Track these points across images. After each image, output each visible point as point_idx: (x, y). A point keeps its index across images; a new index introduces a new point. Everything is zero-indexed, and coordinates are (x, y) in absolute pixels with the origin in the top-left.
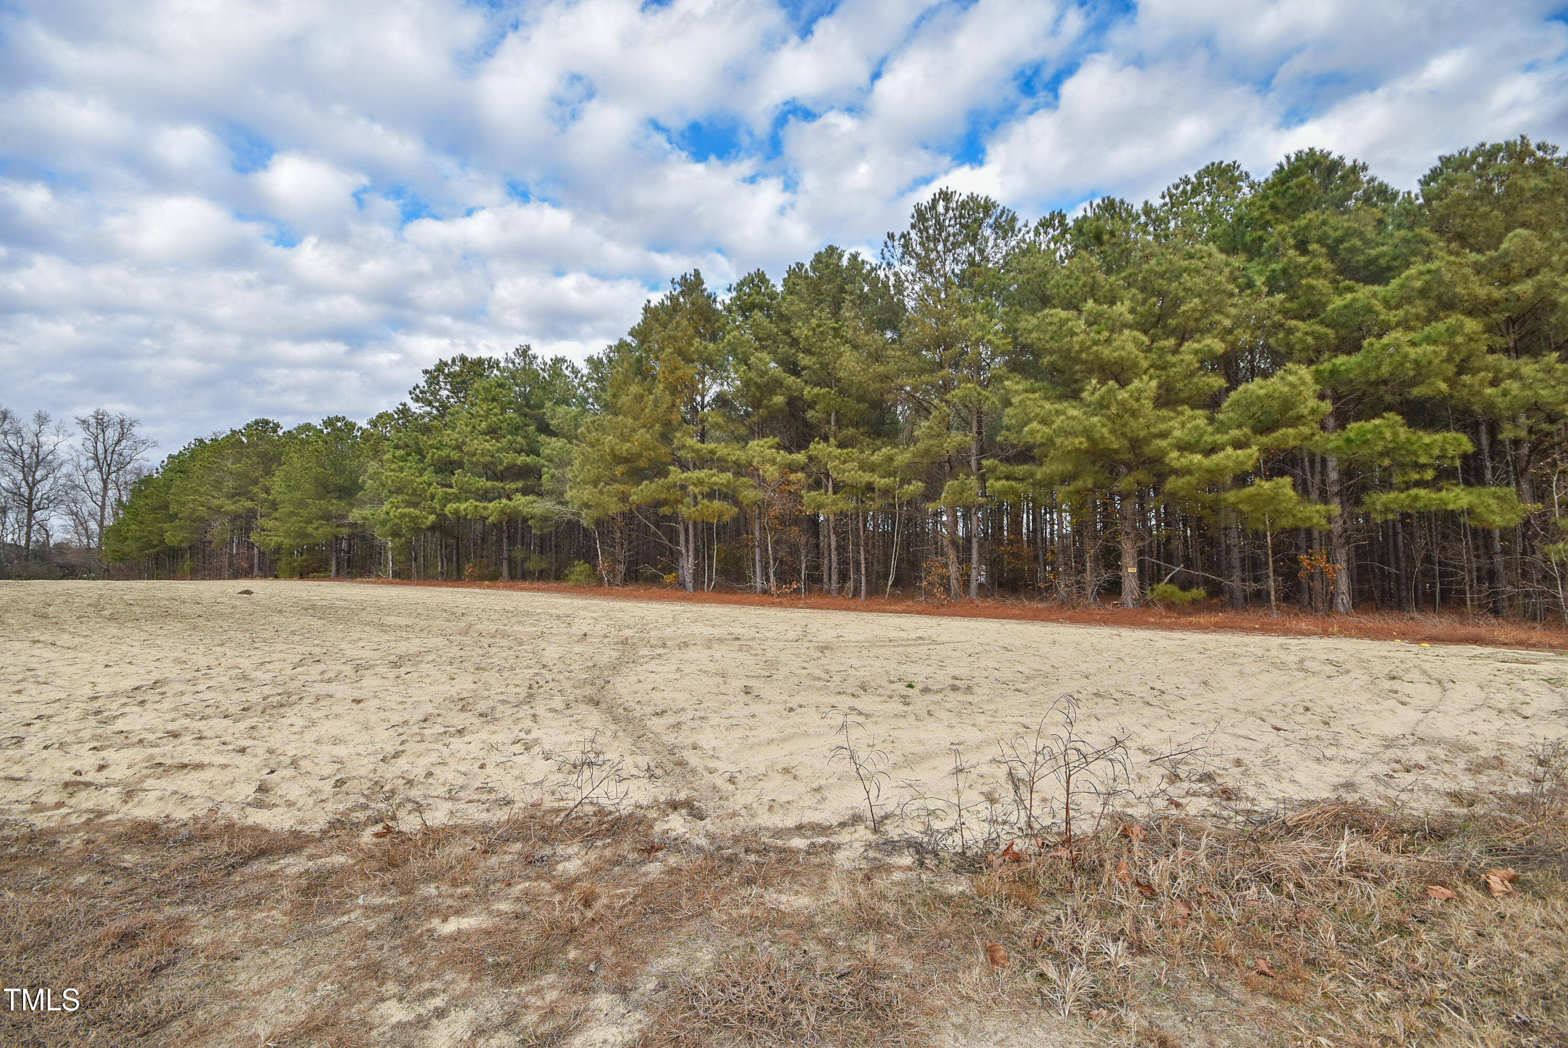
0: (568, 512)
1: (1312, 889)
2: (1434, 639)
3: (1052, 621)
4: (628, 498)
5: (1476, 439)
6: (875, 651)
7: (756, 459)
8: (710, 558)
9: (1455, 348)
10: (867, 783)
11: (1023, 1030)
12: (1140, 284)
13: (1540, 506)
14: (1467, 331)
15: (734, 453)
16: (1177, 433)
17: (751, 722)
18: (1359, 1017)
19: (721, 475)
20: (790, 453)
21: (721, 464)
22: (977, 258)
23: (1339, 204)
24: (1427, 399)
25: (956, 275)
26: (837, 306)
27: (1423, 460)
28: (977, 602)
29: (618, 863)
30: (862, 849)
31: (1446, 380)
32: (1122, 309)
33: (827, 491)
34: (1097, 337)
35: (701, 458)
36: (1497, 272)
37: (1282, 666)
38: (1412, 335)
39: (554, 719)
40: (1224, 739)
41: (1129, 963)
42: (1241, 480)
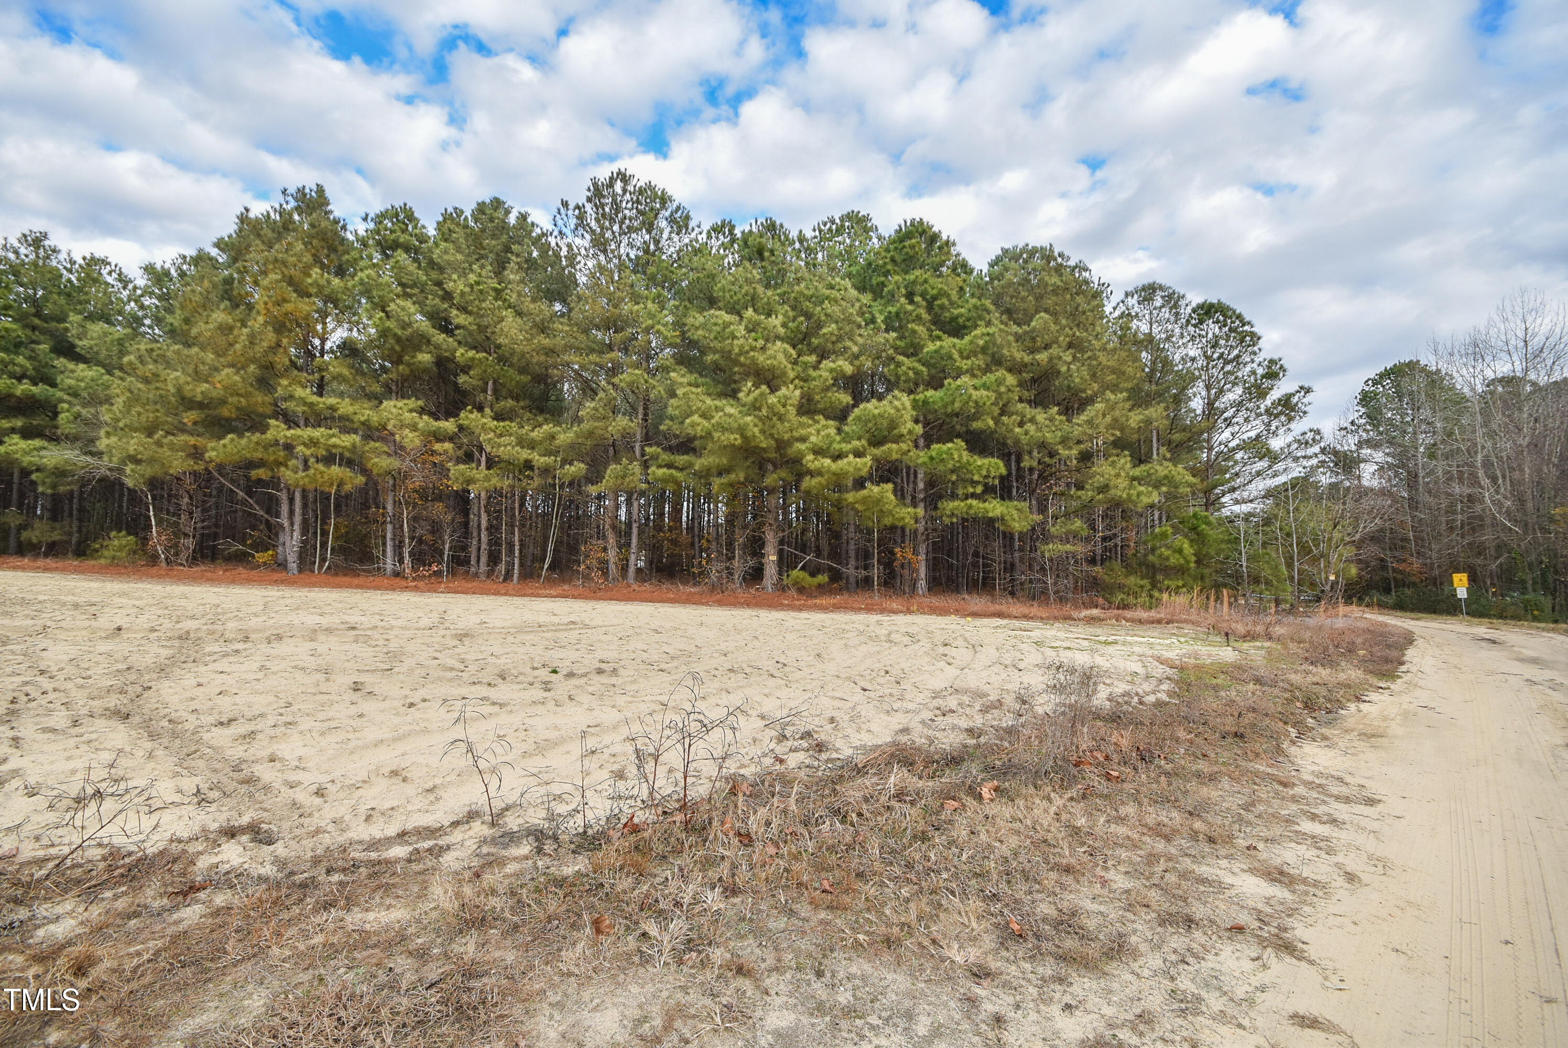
0: (103, 467)
1: (868, 815)
2: (975, 615)
3: (703, 604)
4: (202, 454)
5: (1008, 465)
6: (521, 637)
7: (392, 422)
8: (325, 533)
9: (1000, 395)
10: (487, 777)
11: (619, 991)
12: (792, 303)
13: (1041, 517)
14: (1008, 383)
15: (365, 412)
16: (813, 439)
17: (358, 723)
18: (888, 912)
19: (343, 437)
20: (437, 419)
21: (346, 425)
22: (652, 247)
23: (936, 268)
24: (982, 432)
25: (630, 260)
26: (500, 267)
27: (976, 478)
28: (635, 587)
29: (136, 915)
30: (475, 846)
31: (993, 419)
32: (776, 322)
33: (479, 464)
34: (754, 343)
35: (318, 415)
36: (1028, 343)
37: (875, 639)
38: (975, 381)
39: (49, 741)
40: (825, 701)
41: (722, 906)
42: (860, 484)
